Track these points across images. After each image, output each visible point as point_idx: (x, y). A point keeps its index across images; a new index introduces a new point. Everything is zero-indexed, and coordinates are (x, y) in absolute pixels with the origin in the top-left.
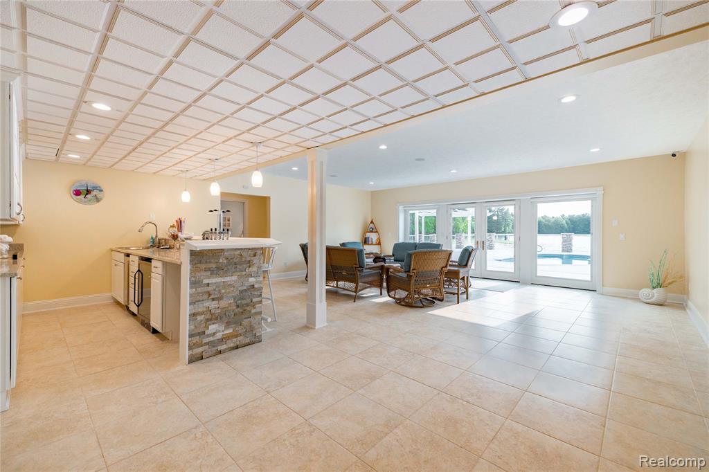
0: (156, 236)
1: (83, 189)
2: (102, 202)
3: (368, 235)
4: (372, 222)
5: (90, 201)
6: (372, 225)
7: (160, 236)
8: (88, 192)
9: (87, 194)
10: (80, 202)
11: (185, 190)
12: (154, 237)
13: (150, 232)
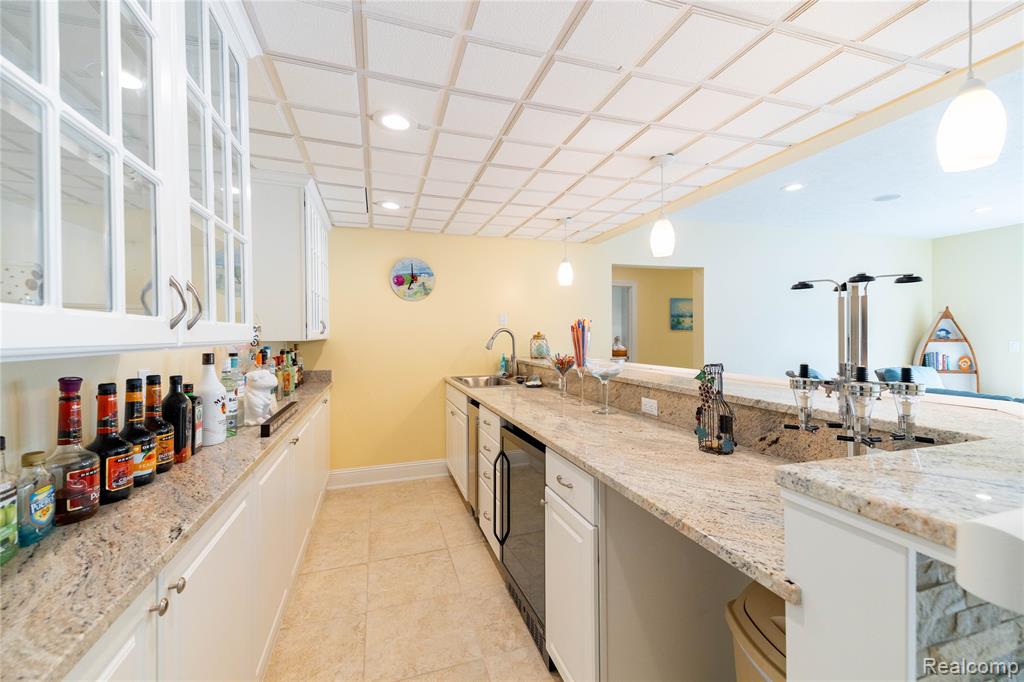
0: (513, 357)
1: (405, 273)
2: (432, 294)
3: (933, 347)
4: (947, 315)
5: (416, 293)
6: (945, 324)
7: (519, 357)
8: (414, 278)
9: (412, 282)
10: (403, 297)
11: (563, 261)
12: (508, 356)
13: (503, 349)
